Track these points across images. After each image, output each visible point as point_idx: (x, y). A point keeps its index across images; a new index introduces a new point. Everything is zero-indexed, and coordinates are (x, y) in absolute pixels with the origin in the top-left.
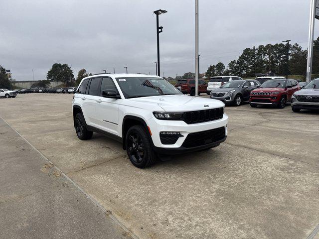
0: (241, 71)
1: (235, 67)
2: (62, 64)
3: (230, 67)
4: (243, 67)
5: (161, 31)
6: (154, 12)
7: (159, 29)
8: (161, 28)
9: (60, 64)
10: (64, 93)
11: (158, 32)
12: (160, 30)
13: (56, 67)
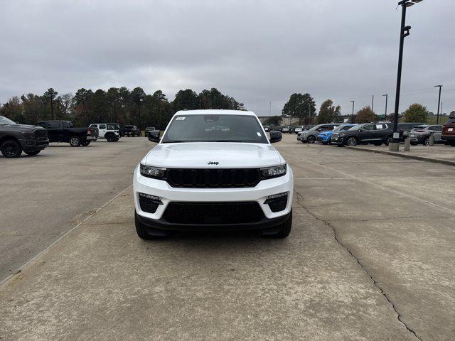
2: (303, 94)
5: (408, 34)
6: (399, 4)
7: (405, 30)
8: (409, 28)
9: (300, 94)
10: (291, 133)
11: (403, 36)
12: (406, 32)
13: (295, 98)
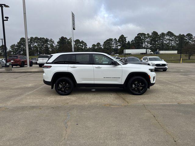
0: (20, 52)
1: (15, 49)
3: (11, 48)
4: (21, 49)
11: (3, 21)
